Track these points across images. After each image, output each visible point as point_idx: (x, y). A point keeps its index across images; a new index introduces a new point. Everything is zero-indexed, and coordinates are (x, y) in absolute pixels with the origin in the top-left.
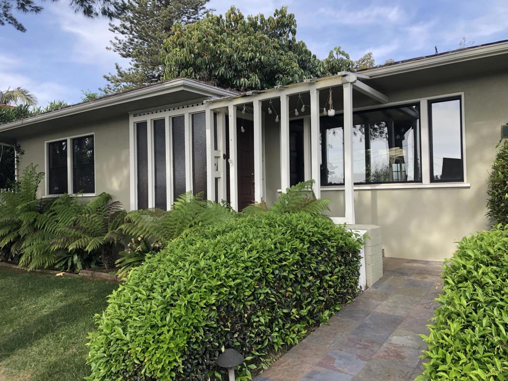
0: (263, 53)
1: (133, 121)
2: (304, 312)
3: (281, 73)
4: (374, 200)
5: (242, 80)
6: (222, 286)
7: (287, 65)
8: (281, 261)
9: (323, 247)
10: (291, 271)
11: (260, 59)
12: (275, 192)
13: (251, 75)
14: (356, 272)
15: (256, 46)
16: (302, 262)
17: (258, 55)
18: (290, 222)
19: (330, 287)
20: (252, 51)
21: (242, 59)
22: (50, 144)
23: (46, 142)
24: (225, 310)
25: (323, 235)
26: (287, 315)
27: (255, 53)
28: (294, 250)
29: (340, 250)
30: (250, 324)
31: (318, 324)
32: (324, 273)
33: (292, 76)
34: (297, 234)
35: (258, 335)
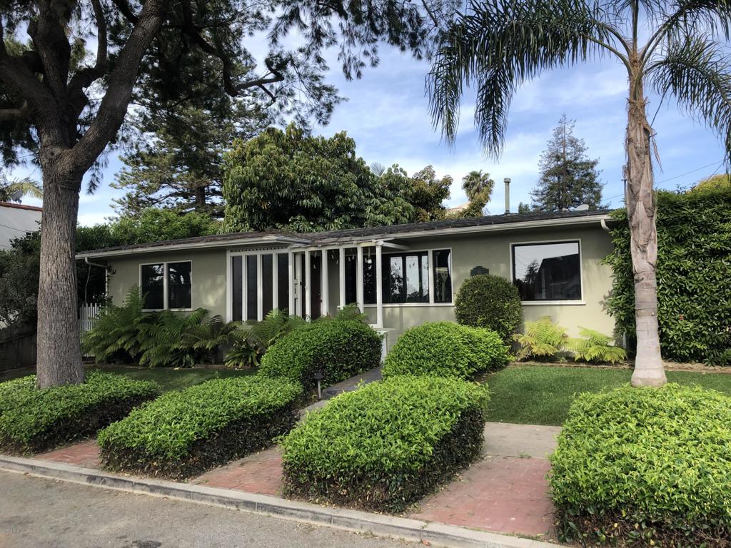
0: (324, 177)
1: (229, 255)
2: (350, 367)
3: (341, 194)
4: (401, 312)
5: (305, 201)
6: (315, 348)
7: (346, 186)
8: (339, 341)
9: (359, 337)
10: (344, 347)
11: (321, 182)
12: (335, 308)
13: (312, 196)
14: (379, 353)
15: (318, 171)
16: (349, 343)
17: (319, 178)
18: (344, 325)
19: (363, 358)
20: (314, 174)
21: (303, 181)
22: (143, 267)
23: (140, 265)
24: (316, 358)
25: (359, 331)
26: (342, 366)
27: (317, 176)
28: (345, 338)
29: (369, 340)
30: (325, 367)
31: (356, 374)
32: (360, 350)
33: (352, 197)
34: (346, 330)
35: (329, 372)
